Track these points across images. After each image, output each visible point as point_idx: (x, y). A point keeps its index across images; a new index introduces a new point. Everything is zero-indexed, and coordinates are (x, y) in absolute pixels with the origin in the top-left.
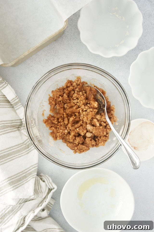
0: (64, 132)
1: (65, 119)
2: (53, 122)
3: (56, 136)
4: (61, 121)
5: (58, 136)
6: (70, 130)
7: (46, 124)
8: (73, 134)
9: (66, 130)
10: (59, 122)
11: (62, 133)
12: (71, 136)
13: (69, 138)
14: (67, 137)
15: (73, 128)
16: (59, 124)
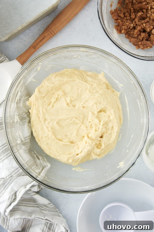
0: (130, 25)
1: (132, 14)
2: (120, 15)
3: (120, 29)
4: (127, 15)
5: (123, 29)
6: (136, 25)
7: (113, 16)
8: (139, 28)
9: (132, 24)
10: (125, 16)
11: (127, 27)
12: (136, 31)
13: (133, 33)
14: (132, 32)
15: (140, 23)
16: (125, 18)
